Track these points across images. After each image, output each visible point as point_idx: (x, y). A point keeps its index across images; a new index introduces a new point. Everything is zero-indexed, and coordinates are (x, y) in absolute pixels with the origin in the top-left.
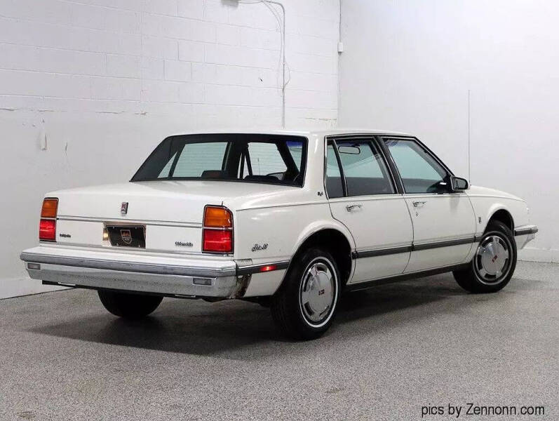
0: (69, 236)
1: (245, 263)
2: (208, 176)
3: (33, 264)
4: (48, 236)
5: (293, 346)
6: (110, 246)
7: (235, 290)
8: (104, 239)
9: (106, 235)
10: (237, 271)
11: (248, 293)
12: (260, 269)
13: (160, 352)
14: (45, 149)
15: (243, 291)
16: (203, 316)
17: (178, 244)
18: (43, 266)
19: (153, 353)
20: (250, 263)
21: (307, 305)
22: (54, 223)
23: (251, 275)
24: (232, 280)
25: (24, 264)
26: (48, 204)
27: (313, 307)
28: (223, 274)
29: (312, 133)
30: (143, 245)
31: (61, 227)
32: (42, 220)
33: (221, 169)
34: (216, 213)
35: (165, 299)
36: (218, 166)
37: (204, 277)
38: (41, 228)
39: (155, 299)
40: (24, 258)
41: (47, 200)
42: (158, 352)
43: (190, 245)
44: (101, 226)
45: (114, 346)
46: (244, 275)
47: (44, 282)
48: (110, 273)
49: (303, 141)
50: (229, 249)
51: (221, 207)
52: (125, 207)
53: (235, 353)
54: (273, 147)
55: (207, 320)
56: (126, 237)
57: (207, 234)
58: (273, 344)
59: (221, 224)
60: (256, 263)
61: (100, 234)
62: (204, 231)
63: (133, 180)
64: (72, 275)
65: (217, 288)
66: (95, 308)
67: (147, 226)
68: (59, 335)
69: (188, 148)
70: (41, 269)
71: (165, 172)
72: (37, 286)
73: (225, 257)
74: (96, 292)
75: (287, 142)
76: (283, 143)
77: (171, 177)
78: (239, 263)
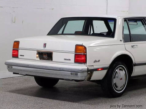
0: (23, 56)
1: (91, 67)
2: (77, 33)
3: (10, 66)
4: (15, 56)
5: (110, 100)
6: (39, 60)
7: (87, 78)
8: (37, 57)
9: (38, 56)
10: (88, 70)
11: (92, 79)
12: (97, 70)
13: (58, 101)
14: (14, 22)
15: (90, 78)
16: (74, 87)
17: (65, 59)
18: (14, 67)
19: (55, 101)
20: (93, 67)
21: (115, 84)
22: (18, 51)
23: (93, 72)
24: (86, 74)
25: (6, 66)
26: (15, 43)
27: (117, 85)
28: (82, 71)
29: (118, 17)
30: (52, 60)
31: (20, 52)
32: (13, 49)
33: (82, 31)
34: (80, 47)
35: (60, 80)
36: (81, 29)
37: (75, 72)
38: (13, 53)
39: (56, 80)
40: (6, 64)
41: (15, 42)
42: (57, 101)
43: (70, 60)
44: (36, 52)
45: (40, 98)
46: (90, 72)
47: (14, 73)
48: (39, 70)
49: (114, 20)
50: (85, 62)
51: (82, 46)
52: (45, 45)
53: (87, 102)
54: (103, 22)
55: (76, 89)
56: (45, 57)
57: (76, 56)
58: (102, 99)
59: (82, 52)
60: (95, 67)
61: (35, 55)
62: (75, 54)
63: (48, 35)
64: (24, 71)
65: (80, 77)
66: (33, 83)
67: (53, 53)
68: (19, 93)
69: (69, 22)
70: (13, 68)
71: (60, 32)
72: (11, 74)
73: (83, 65)
74: (33, 77)
75: (108, 20)
76: (106, 21)
77: (62, 34)
78: (89, 67)
